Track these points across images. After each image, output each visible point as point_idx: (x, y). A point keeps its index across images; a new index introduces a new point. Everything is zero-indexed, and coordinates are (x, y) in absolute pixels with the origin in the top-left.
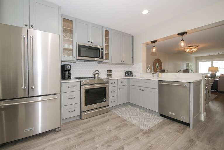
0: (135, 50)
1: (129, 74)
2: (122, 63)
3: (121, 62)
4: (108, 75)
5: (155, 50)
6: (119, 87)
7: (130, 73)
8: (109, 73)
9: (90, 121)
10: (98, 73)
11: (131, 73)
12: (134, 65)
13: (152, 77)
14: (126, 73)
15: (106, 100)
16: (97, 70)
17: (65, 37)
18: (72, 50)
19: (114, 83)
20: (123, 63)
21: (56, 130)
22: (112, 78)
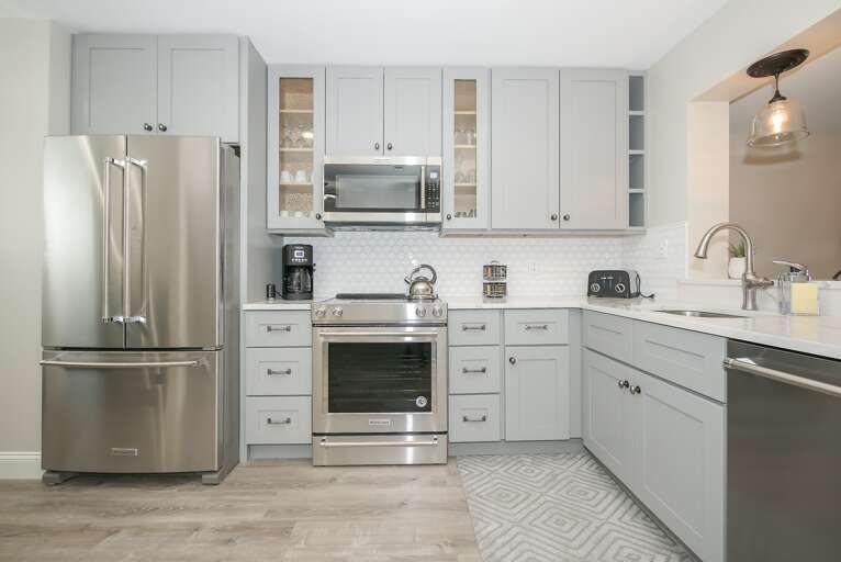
0: (649, 152)
1: (610, 285)
2: (560, 227)
3: (554, 225)
4: (485, 288)
5: (786, 125)
6: (510, 352)
7: (615, 281)
8: (495, 281)
9: (333, 480)
10: (430, 278)
11: (622, 276)
12: (644, 233)
13: (744, 307)
14: (594, 277)
15: (429, 402)
16: (423, 266)
17: (298, 147)
18: (308, 190)
19: (483, 328)
20: (565, 226)
21: (204, 476)
22: (505, 302)
